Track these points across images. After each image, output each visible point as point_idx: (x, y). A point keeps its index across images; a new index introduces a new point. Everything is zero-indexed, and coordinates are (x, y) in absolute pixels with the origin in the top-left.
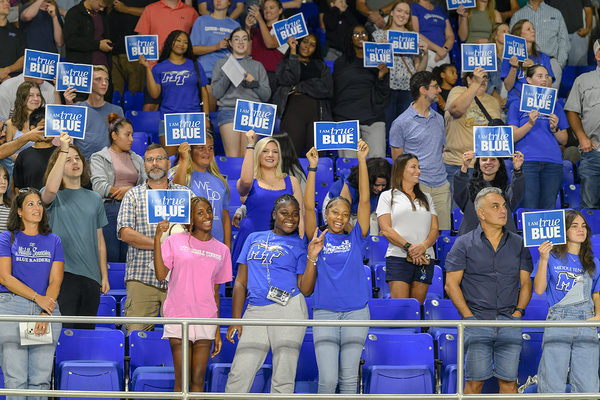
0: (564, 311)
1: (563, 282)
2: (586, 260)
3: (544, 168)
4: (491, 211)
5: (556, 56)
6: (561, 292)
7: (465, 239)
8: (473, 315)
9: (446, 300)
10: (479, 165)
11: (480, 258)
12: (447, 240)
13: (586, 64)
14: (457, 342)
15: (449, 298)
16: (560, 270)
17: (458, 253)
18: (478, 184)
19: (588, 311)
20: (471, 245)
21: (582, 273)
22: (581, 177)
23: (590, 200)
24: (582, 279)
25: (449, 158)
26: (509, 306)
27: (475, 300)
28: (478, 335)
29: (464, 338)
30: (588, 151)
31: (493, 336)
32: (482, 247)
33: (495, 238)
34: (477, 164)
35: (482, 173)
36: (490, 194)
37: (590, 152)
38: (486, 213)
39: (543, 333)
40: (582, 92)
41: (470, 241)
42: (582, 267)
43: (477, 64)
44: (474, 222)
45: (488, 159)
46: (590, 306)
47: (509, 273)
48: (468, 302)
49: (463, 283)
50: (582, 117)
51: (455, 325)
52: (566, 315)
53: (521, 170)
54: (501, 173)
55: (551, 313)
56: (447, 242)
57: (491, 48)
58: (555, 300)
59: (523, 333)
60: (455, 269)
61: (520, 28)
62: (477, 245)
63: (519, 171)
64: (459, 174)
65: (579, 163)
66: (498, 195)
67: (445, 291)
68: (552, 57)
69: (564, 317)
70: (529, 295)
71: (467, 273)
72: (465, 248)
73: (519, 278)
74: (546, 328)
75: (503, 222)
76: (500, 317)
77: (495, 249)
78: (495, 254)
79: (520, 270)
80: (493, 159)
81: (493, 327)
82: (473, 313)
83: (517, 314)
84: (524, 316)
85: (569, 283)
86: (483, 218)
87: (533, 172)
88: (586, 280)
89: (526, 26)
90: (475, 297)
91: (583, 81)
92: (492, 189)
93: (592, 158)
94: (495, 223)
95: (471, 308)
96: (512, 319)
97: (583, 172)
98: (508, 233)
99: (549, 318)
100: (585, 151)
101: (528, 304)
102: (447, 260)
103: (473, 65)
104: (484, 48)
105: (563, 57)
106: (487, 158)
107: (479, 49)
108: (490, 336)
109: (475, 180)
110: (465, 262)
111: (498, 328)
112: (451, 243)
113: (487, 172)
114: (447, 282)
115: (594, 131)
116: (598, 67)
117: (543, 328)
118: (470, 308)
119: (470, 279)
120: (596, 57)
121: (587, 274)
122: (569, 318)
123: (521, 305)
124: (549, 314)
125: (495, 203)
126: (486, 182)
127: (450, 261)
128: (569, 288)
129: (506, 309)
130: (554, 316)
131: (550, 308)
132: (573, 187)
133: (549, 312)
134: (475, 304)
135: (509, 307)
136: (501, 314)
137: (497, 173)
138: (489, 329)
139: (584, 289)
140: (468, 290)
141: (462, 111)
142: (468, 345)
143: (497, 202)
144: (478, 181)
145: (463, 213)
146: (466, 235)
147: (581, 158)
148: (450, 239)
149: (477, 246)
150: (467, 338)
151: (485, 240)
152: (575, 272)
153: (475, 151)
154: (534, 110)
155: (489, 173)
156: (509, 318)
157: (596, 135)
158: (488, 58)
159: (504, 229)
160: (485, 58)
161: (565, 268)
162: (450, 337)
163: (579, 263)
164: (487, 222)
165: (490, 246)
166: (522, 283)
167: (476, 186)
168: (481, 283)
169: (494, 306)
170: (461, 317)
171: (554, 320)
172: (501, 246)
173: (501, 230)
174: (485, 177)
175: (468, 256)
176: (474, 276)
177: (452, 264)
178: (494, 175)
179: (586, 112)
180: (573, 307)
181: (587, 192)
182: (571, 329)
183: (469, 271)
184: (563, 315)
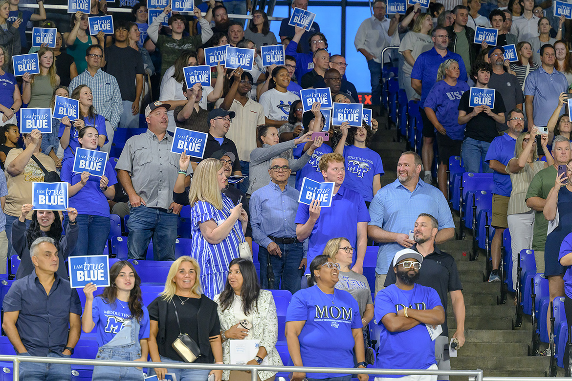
0: (112, 352)
1: (112, 325)
2: (135, 307)
3: (93, 221)
4: (45, 259)
5: (109, 119)
6: (110, 334)
7: (21, 283)
8: (27, 352)
9: (3, 336)
10: (37, 217)
11: (34, 301)
12: (5, 283)
13: (137, 127)
14: (13, 374)
15: (6, 335)
16: (109, 314)
17: (14, 296)
18: (35, 233)
19: (135, 353)
20: (26, 289)
21: (130, 318)
22: (129, 230)
23: (137, 251)
24: (130, 324)
25: (9, 209)
26: (60, 344)
27: (29, 338)
28: (32, 370)
29: (19, 372)
30: (137, 206)
31: (45, 372)
32: (36, 291)
33: (47, 283)
34: (35, 216)
35: (38, 224)
36: (43, 243)
37: (139, 207)
38: (39, 260)
39: (93, 370)
40: (132, 152)
41: (25, 285)
42: (130, 313)
43: (34, 127)
44: (29, 267)
45: (45, 213)
46: (137, 348)
47: (60, 315)
48: (23, 340)
49: (18, 323)
50: (132, 175)
51: (11, 359)
52: (114, 355)
53: (76, 222)
54: (56, 224)
55: (100, 353)
56: (5, 284)
57: (48, 112)
58: (104, 342)
59: (72, 369)
60: (12, 309)
61: (78, 93)
62: (31, 288)
63: (73, 223)
64: (17, 222)
65: (127, 217)
66: (51, 244)
67: (2, 329)
68: (106, 120)
69: (112, 357)
70: (78, 335)
71: (23, 314)
72: (21, 291)
73: (69, 320)
74: (95, 366)
75: (55, 269)
76: (51, 354)
77: (48, 293)
78: (48, 298)
79: (69, 312)
80: (49, 213)
81: (46, 363)
82: (27, 350)
83: (67, 352)
84: (74, 354)
85: (117, 326)
86: (37, 264)
87: (83, 224)
88: (133, 325)
89: (84, 90)
90: (29, 335)
91: (134, 142)
92: (46, 238)
93: (140, 213)
94: (47, 269)
95: (26, 345)
96: (62, 356)
97: (132, 225)
98: (60, 279)
99: (98, 357)
100: (135, 207)
101: (77, 344)
102: (5, 301)
103: (30, 127)
104: (41, 112)
105: (116, 119)
106: (44, 211)
107: (36, 113)
108: (42, 371)
109: (32, 230)
110: (20, 304)
111: (50, 364)
112: (9, 286)
113: (43, 225)
114: (4, 321)
115: (143, 188)
116: (148, 130)
117: (92, 366)
118: (24, 346)
119: (25, 320)
120: (147, 120)
121: (134, 319)
122: (116, 358)
123: (71, 345)
124: (98, 354)
125: (48, 252)
126: (42, 232)
127: (7, 302)
128: (118, 331)
129: (57, 347)
130: (103, 355)
131: (100, 348)
132: (120, 239)
133: (99, 351)
134: (29, 342)
135: (60, 346)
136: (52, 352)
137: (53, 225)
138: (41, 365)
139: (132, 333)
140: (23, 329)
141: (21, 170)
142: (22, 379)
143: (49, 250)
144: (35, 231)
145: (20, 260)
146: (22, 279)
147: (131, 212)
148: (8, 282)
149: (31, 290)
150: (22, 371)
151: (39, 285)
152: (123, 317)
153: (33, 204)
154: (86, 172)
155: (45, 225)
156: (59, 355)
157: (145, 192)
158: (44, 121)
159: (55, 275)
160: (41, 121)
161: (114, 313)
162: (7, 370)
163: (128, 310)
164: (40, 268)
165: (43, 291)
166: (72, 324)
167: (34, 235)
168: (35, 323)
169: (45, 344)
170: (16, 352)
171: (102, 359)
172: (53, 290)
173: (53, 276)
174: (41, 228)
175: (23, 298)
176: (28, 317)
177: (9, 305)
178: (49, 227)
179: (136, 170)
180: (121, 348)
181: (134, 244)
182: (118, 368)
183: (24, 312)
184: (111, 356)
